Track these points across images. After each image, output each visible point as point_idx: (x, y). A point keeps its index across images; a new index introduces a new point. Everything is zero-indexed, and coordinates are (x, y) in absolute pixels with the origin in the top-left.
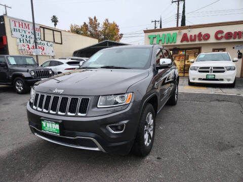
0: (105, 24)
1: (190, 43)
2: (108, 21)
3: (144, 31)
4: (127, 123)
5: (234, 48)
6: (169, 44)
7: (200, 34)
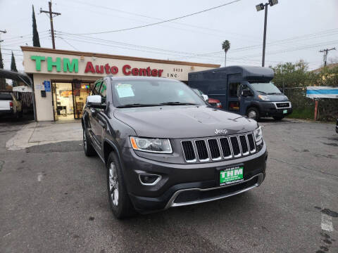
1: (96, 75)
3: (22, 47)
6: (68, 73)
7: (107, 65)
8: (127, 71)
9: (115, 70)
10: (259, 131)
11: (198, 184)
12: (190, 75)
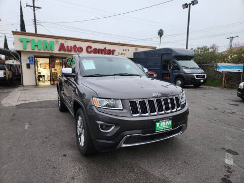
1: (67, 53)
3: (13, 32)
6: (46, 51)
7: (75, 46)
8: (89, 50)
9: (81, 50)
10: (183, 94)
11: (140, 131)
12: (135, 54)
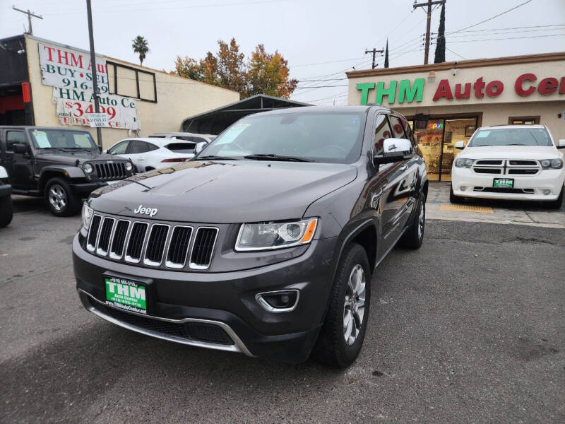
0: (256, 57)
1: (455, 102)
2: (262, 50)
3: (347, 73)
4: (305, 289)
5: (560, 116)
6: (406, 105)
7: (480, 81)
8: (526, 87)
9: (497, 88)
